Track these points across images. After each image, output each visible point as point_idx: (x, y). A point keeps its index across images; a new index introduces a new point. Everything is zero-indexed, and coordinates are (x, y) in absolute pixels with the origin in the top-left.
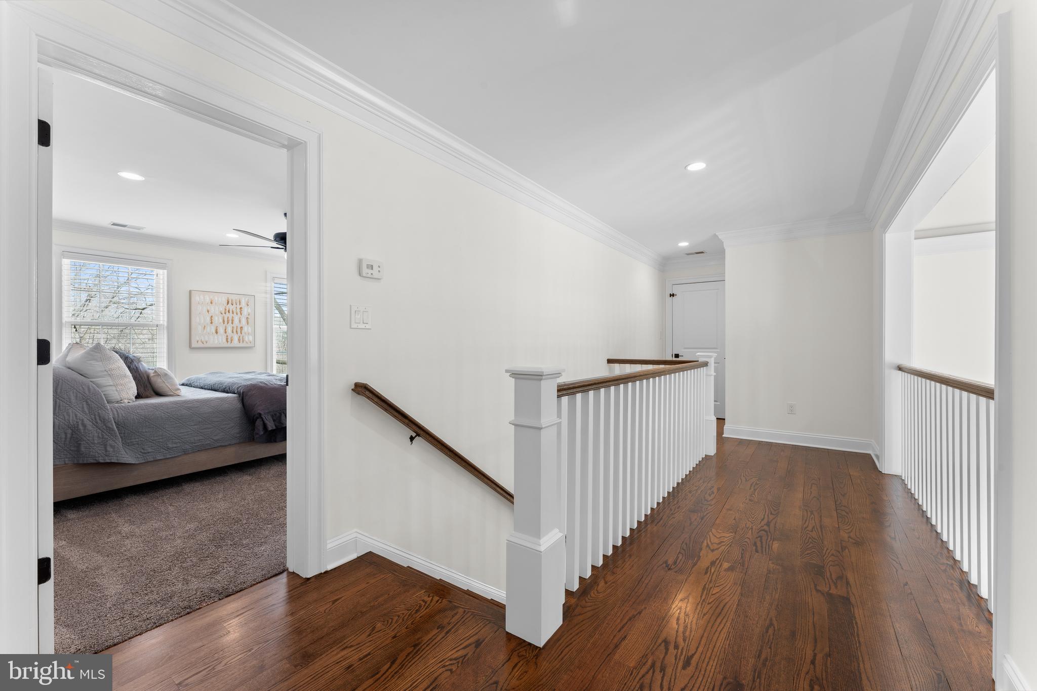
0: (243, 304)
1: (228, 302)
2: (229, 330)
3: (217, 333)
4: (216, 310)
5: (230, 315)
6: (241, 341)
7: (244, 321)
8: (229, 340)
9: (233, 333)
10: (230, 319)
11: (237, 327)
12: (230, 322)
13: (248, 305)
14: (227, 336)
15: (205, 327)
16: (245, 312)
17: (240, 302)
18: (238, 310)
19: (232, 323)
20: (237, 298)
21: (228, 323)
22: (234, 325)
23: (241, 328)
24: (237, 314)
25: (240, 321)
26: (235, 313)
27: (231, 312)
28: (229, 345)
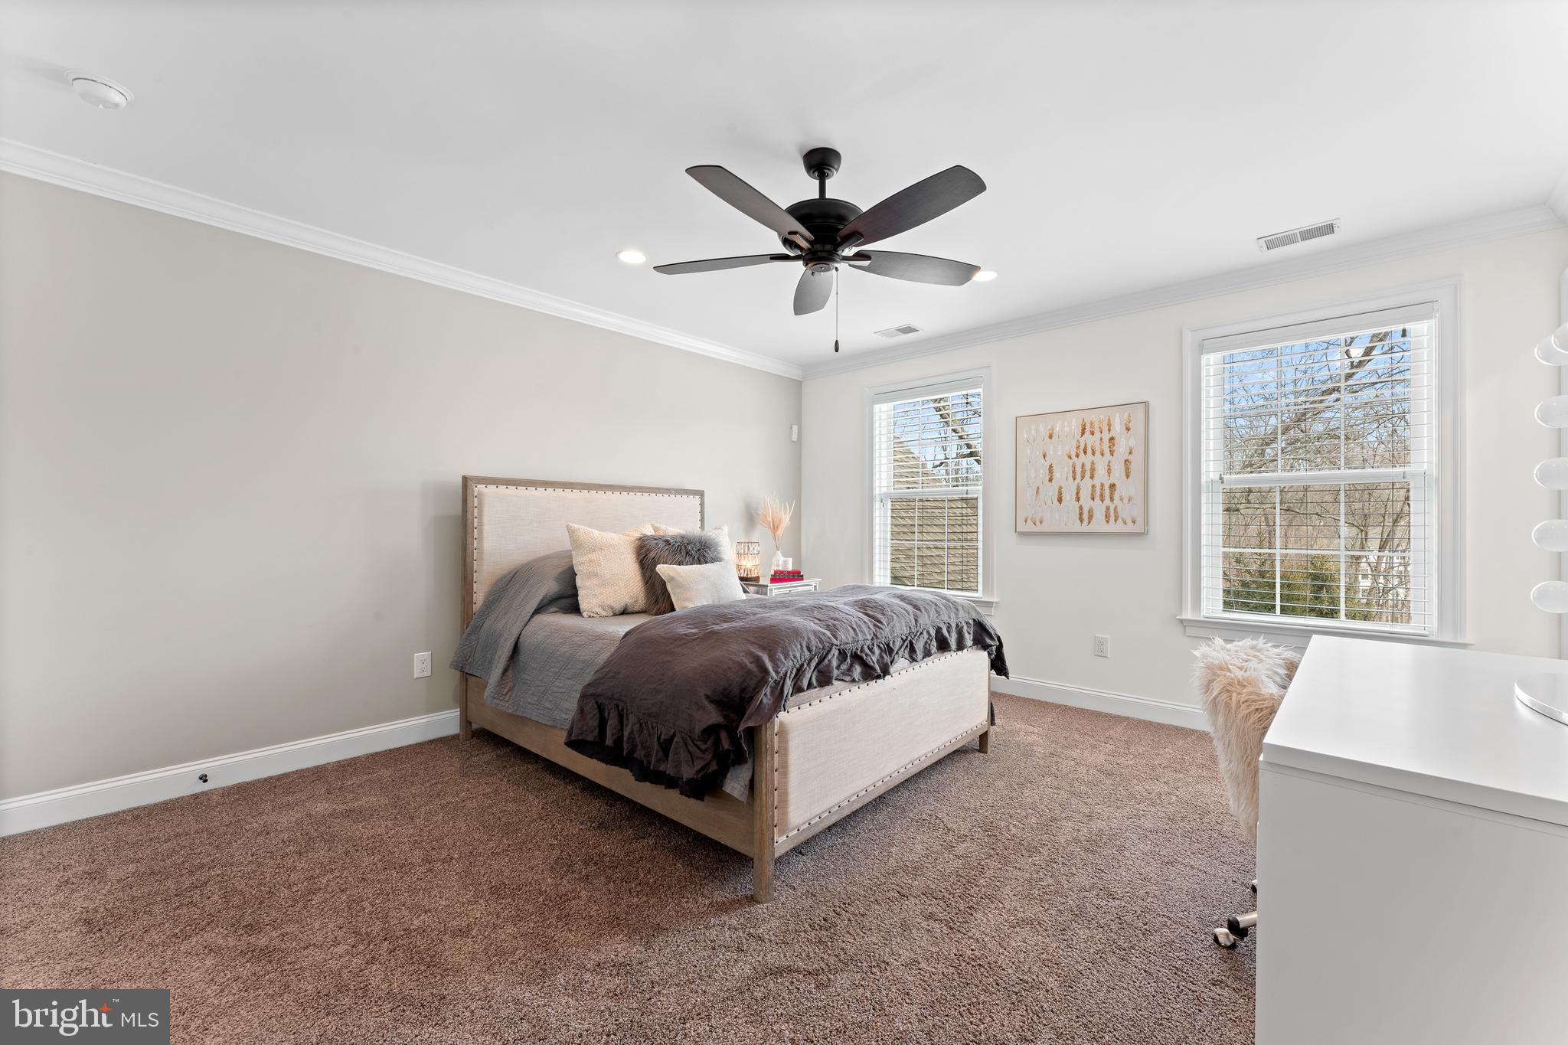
0: (1118, 427)
1: (1084, 429)
2: (1085, 494)
3: (1060, 500)
4: (1059, 451)
5: (1087, 459)
6: (1112, 518)
7: (1118, 469)
8: (1085, 516)
9: (1093, 499)
10: (1088, 467)
11: (1102, 485)
12: (1088, 474)
13: (1128, 429)
14: (1081, 508)
15: (1038, 488)
16: (1121, 448)
17: (1109, 425)
18: (1106, 444)
19: (1092, 477)
20: (1102, 417)
21: (1083, 477)
22: (1097, 481)
23: (1113, 486)
24: (1102, 455)
25: (1109, 469)
26: (1098, 453)
27: (1089, 451)
28: (1084, 528)
